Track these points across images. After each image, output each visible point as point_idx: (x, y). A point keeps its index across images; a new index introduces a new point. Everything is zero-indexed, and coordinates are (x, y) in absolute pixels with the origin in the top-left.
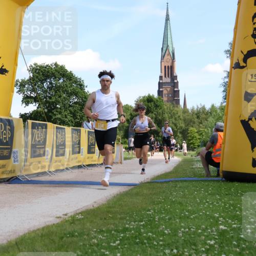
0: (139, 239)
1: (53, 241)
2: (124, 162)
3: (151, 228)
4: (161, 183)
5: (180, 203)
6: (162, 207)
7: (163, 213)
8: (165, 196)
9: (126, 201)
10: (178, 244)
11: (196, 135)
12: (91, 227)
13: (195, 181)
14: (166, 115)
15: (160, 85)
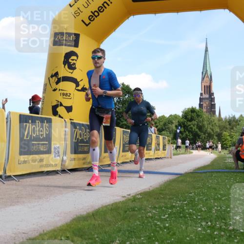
0: (183, 214)
1: (120, 214)
2: (173, 157)
3: (192, 206)
4: (201, 173)
5: (215, 189)
6: (200, 191)
7: (201, 196)
8: (203, 183)
9: (173, 186)
10: (212, 218)
11: (228, 137)
12: (147, 205)
13: (226, 172)
14: (205, 123)
15: (201, 100)
